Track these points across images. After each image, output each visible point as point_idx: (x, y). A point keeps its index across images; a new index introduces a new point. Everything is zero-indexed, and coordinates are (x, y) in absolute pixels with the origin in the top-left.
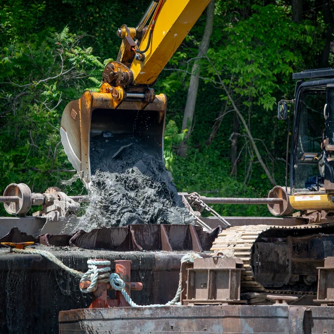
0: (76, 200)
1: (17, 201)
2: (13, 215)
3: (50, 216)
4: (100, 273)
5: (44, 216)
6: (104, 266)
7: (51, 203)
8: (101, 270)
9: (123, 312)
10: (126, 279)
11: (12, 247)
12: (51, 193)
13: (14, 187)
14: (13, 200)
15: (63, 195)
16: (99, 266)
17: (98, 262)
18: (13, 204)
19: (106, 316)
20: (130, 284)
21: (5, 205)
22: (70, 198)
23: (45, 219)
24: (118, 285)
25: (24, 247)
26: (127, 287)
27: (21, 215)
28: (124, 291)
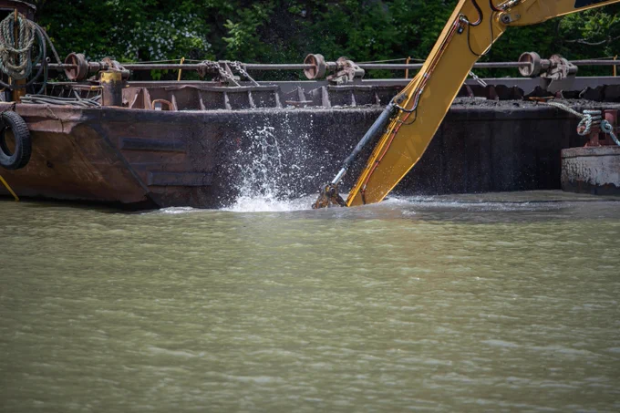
0: (574, 64)
1: (529, 66)
2: (527, 77)
3: (555, 76)
4: (593, 120)
5: (550, 77)
6: (596, 115)
7: (555, 67)
8: (594, 118)
9: (611, 150)
10: (613, 124)
11: (538, 100)
12: (554, 59)
13: (527, 55)
14: (526, 65)
15: (564, 60)
16: (592, 115)
17: (591, 112)
18: (526, 68)
19: (598, 153)
20: (617, 128)
21: (520, 69)
22: (570, 62)
23: (551, 79)
24: (607, 129)
25: (546, 100)
26: (614, 131)
27: (532, 76)
28: (612, 133)
